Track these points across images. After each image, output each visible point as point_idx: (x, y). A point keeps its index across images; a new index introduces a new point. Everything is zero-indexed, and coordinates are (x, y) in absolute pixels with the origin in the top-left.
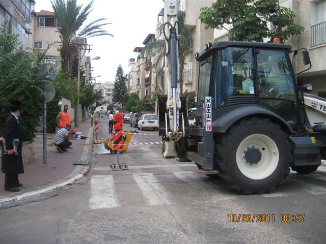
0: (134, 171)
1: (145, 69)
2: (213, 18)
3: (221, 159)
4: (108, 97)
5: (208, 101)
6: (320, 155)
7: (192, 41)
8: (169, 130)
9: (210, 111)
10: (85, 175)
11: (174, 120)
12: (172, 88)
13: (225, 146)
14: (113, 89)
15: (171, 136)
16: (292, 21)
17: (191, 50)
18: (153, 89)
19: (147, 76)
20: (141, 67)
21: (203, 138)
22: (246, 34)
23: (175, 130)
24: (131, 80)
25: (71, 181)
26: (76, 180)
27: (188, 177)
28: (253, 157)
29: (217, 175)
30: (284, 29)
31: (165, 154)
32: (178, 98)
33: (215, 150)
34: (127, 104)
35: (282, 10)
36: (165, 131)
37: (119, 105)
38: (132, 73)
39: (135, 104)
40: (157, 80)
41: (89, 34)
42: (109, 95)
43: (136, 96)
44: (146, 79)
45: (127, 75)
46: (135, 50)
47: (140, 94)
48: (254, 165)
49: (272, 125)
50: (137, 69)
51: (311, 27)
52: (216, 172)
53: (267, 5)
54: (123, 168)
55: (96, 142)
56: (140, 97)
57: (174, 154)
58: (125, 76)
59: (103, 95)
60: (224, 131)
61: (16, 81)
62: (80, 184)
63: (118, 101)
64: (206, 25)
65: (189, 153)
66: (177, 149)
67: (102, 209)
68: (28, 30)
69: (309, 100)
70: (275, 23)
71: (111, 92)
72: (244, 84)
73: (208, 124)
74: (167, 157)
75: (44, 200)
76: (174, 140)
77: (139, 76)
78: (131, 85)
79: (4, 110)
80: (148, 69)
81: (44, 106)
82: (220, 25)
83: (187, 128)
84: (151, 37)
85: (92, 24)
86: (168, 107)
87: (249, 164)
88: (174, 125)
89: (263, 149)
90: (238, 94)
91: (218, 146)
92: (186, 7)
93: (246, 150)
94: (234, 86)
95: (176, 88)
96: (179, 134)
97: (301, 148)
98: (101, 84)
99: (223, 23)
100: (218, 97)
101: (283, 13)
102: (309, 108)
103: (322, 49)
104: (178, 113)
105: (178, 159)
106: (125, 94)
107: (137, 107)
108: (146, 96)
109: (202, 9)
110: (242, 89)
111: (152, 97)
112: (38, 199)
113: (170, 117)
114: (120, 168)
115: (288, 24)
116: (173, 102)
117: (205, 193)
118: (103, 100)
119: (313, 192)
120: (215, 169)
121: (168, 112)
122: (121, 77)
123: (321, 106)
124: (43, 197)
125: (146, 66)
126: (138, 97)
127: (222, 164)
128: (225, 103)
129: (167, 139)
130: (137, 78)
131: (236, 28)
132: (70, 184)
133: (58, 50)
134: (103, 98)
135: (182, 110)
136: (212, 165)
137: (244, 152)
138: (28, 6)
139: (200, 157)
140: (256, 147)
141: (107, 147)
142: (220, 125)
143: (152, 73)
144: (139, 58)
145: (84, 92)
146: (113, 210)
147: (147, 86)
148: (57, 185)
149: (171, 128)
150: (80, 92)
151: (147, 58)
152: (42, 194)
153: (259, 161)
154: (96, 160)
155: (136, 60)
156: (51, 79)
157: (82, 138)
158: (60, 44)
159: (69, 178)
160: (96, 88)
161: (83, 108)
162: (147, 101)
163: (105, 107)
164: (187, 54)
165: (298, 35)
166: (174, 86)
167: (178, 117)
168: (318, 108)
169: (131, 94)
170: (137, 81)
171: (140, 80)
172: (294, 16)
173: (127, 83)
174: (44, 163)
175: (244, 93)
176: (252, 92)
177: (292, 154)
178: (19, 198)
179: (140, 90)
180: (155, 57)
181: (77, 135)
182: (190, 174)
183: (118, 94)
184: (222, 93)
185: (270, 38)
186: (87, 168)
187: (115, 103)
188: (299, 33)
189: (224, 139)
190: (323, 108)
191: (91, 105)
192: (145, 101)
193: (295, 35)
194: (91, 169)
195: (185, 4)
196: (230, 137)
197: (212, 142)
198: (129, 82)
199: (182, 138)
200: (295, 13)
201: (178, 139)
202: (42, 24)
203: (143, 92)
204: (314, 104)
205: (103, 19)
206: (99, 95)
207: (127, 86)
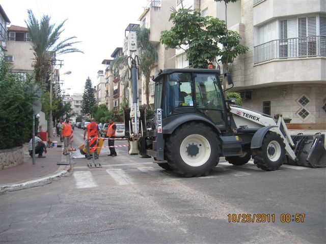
0: (107, 168)
1: (114, 81)
2: (172, 40)
3: (169, 152)
4: (76, 109)
5: (159, 112)
6: (241, 149)
7: (157, 56)
8: (132, 133)
9: (161, 119)
10: (68, 171)
11: (135, 125)
12: (134, 103)
13: (172, 143)
14: (81, 101)
15: (133, 137)
16: (238, 42)
17: (156, 64)
18: (121, 101)
19: (116, 88)
20: (109, 79)
21: (156, 138)
22: (200, 54)
23: (136, 132)
24: (100, 92)
25: (59, 174)
26: (62, 174)
27: (149, 170)
28: (193, 151)
29: (167, 163)
30: (233, 48)
31: (130, 152)
32: (138, 110)
33: (165, 146)
34: (97, 115)
35: (230, 33)
36: (129, 133)
37: (88, 117)
38: (100, 85)
39: (104, 115)
40: (125, 92)
41: (61, 52)
42: (77, 106)
43: (104, 107)
44: (114, 91)
45: (95, 87)
46: (104, 62)
47: (109, 105)
48: (194, 156)
49: (205, 128)
50: (106, 81)
51: (254, 47)
52: (166, 161)
53: (217, 29)
54: (98, 166)
55: (71, 149)
56: (109, 109)
57: (137, 151)
58: (93, 87)
59: (71, 107)
60: (170, 133)
61: (13, 98)
62: (66, 176)
63: (87, 113)
64: (166, 46)
65: (148, 150)
66: (139, 148)
67: (87, 188)
68: (4, 48)
69: (234, 109)
70: (225, 45)
71: (79, 104)
72: (186, 99)
73: (160, 128)
74: (132, 154)
75: (43, 186)
76: (136, 140)
77: (107, 88)
78: (99, 97)
79: (5, 121)
80: (116, 81)
81: (32, 117)
82: (178, 46)
83: (145, 131)
84: (118, 50)
85: (64, 42)
86: (131, 116)
87: (190, 156)
88: (136, 129)
89: (200, 145)
90: (181, 106)
91: (167, 143)
92: (151, 25)
93: (188, 146)
94: (179, 100)
95: (136, 103)
96: (139, 135)
97: (228, 144)
98: (69, 96)
99: (180, 44)
100: (167, 108)
101: (231, 35)
102: (235, 115)
103: (262, 66)
104: (138, 120)
105: (141, 156)
106: (94, 106)
107: (106, 118)
108: (115, 108)
109: (162, 32)
110: (184, 102)
111: (120, 108)
112: (37, 185)
113: (133, 123)
114: (96, 166)
115: (235, 45)
116: (135, 113)
117: (159, 178)
118: (72, 112)
119: (236, 175)
120: (165, 160)
121: (131, 120)
122: (90, 89)
123: (244, 113)
124: (41, 184)
125: (115, 78)
126: (107, 109)
127: (170, 156)
128: (172, 114)
129: (131, 139)
130: (106, 89)
131: (191, 48)
132: (58, 176)
133: (32, 66)
134: (71, 109)
135: (142, 118)
136: (163, 156)
137: (187, 147)
138: (3, 26)
139: (155, 152)
140: (195, 144)
141: (83, 153)
142: (168, 129)
143: (121, 85)
144: (107, 70)
145: (56, 104)
146: (94, 188)
147: (115, 97)
148: (49, 177)
149: (134, 132)
150: (53, 104)
151: (115, 70)
152: (40, 182)
153: (197, 154)
154: (74, 162)
155: (104, 72)
156: (39, 96)
157: (58, 146)
158: (34, 60)
159: (56, 173)
160: (65, 100)
161: (54, 120)
162: (116, 112)
163: (73, 120)
164: (152, 68)
165: (244, 54)
166: (135, 102)
167: (138, 123)
168: (242, 115)
169: (100, 105)
170: (106, 92)
171: (109, 92)
172: (240, 38)
173: (95, 94)
174: (33, 164)
175: (186, 105)
176: (192, 104)
177: (221, 148)
178: (24, 184)
179: (109, 102)
180: (123, 70)
181: (54, 144)
182: (151, 168)
183: (87, 106)
184: (170, 106)
185: (222, 56)
186: (69, 166)
187: (83, 115)
188: (245, 53)
189: (171, 138)
190: (245, 115)
191: (61, 117)
192: (114, 112)
193: (241, 54)
194: (72, 168)
195: (150, 21)
196: (175, 137)
197: (163, 141)
198: (98, 94)
199: (141, 137)
200: (241, 35)
201: (139, 139)
202: (12, 39)
203: (112, 104)
204: (239, 113)
205: (75, 37)
206: (68, 107)
207: (96, 97)
